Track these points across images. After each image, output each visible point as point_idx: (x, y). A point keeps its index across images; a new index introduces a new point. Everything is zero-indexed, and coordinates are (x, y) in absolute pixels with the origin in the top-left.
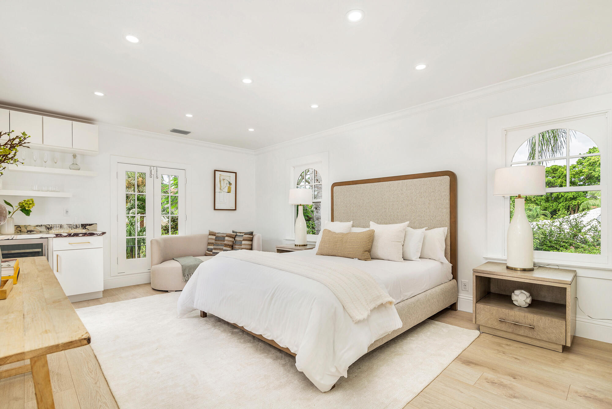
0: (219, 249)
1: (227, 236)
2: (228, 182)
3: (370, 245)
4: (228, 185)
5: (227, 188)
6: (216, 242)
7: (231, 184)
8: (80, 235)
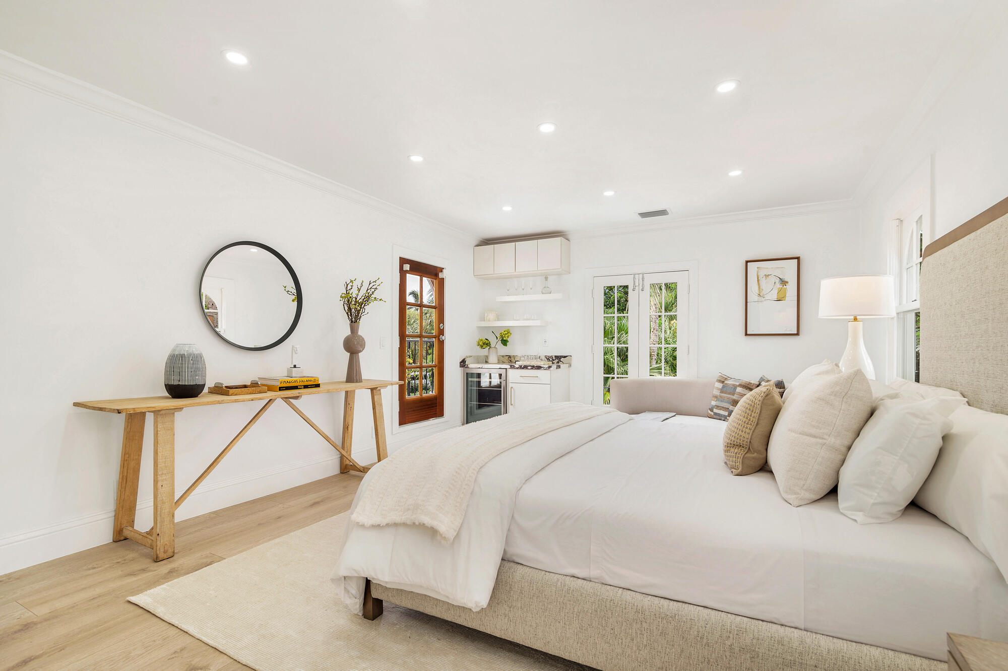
0: (723, 407)
1: (740, 386)
2: (778, 280)
3: (748, 431)
4: (778, 285)
5: (775, 292)
6: (722, 395)
7: (787, 282)
8: (529, 368)
